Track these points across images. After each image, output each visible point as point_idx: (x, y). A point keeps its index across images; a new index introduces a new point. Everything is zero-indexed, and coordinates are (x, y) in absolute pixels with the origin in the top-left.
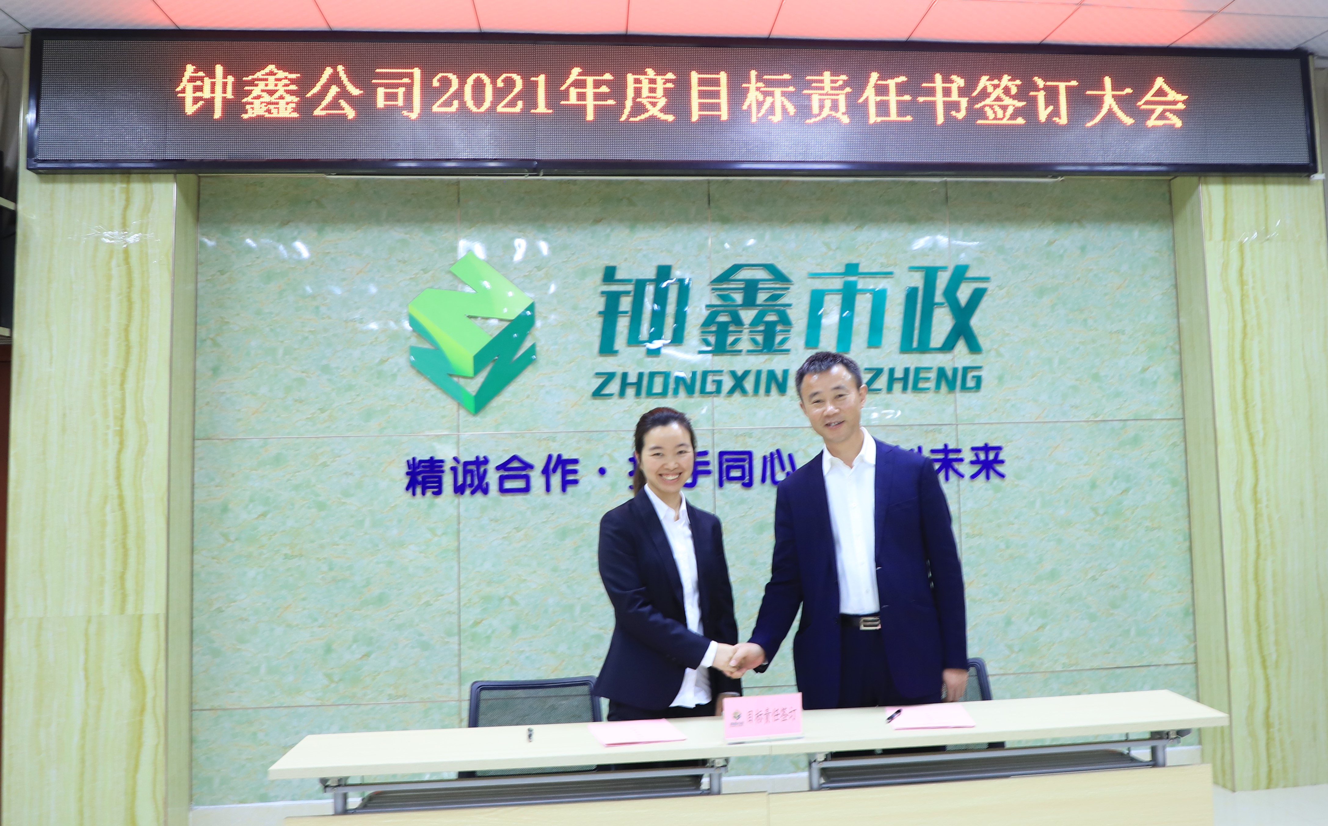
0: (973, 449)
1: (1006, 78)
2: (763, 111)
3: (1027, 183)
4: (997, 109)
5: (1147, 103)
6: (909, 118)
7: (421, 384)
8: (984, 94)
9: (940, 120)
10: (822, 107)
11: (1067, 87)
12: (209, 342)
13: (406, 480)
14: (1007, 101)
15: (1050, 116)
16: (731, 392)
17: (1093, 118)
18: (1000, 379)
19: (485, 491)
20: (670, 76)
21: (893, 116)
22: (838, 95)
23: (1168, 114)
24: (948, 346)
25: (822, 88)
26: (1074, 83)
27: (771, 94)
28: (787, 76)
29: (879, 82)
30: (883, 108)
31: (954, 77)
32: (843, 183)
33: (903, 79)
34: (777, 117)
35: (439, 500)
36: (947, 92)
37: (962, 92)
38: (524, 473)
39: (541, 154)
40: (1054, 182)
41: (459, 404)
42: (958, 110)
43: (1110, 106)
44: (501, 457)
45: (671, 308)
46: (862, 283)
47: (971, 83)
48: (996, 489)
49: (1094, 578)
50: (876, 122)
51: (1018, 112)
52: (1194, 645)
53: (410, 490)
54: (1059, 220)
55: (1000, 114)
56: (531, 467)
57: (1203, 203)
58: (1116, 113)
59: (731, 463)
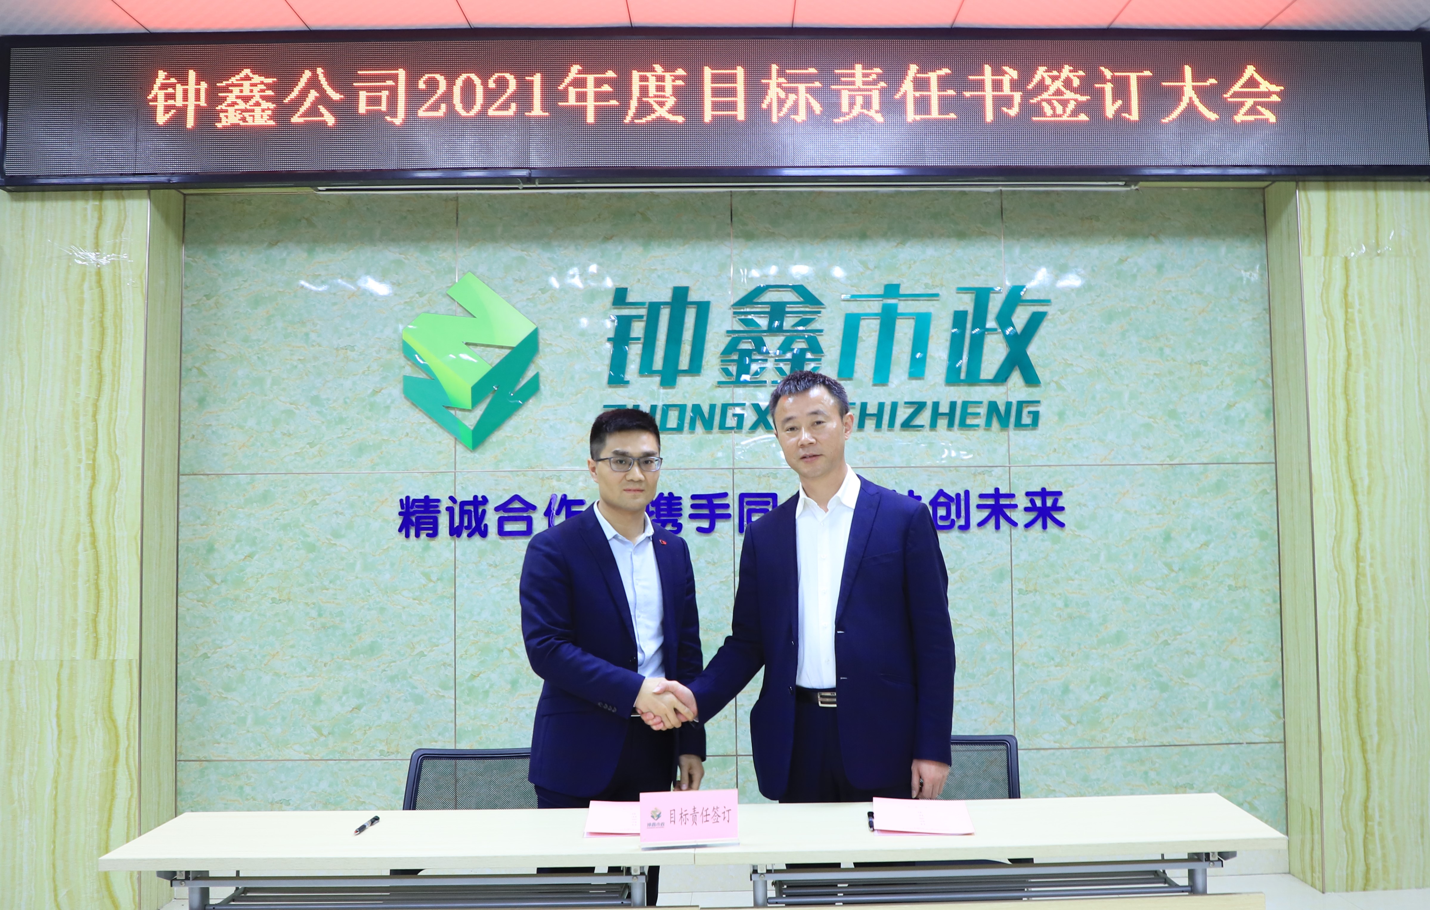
0: (1028, 494)
1: (1067, 68)
2: (785, 110)
3: (1095, 193)
4: (1056, 103)
5: (1236, 95)
6: (952, 116)
7: (417, 416)
8: (1041, 87)
9: (989, 117)
10: (852, 105)
11: (1139, 78)
12: (195, 372)
13: (399, 521)
14: (1069, 95)
15: (1118, 112)
16: (754, 427)
17: (1169, 113)
18: (1061, 415)
19: (484, 534)
20: (681, 72)
21: (935, 113)
22: (871, 90)
23: (1259, 107)
24: (1001, 378)
25: (853, 83)
26: (1147, 73)
27: (795, 91)
28: (812, 70)
29: (919, 76)
30: (922, 105)
31: (1006, 68)
32: (883, 194)
33: (945, 71)
34: (801, 116)
35: (433, 543)
36: (997, 85)
37: (1015, 85)
38: (525, 515)
39: (537, 161)
40: (1127, 191)
41: (456, 439)
42: (1010, 106)
43: (1190, 98)
44: (501, 497)
45: (688, 335)
46: (903, 307)
47: (1026, 75)
48: (1056, 540)
49: (1166, 643)
50: (915, 121)
51: (1080, 108)
52: (1282, 721)
53: (404, 532)
54: (1131, 235)
55: (1059, 109)
56: (534, 508)
57: (1300, 213)
58: (1197, 108)
59: (753, 507)
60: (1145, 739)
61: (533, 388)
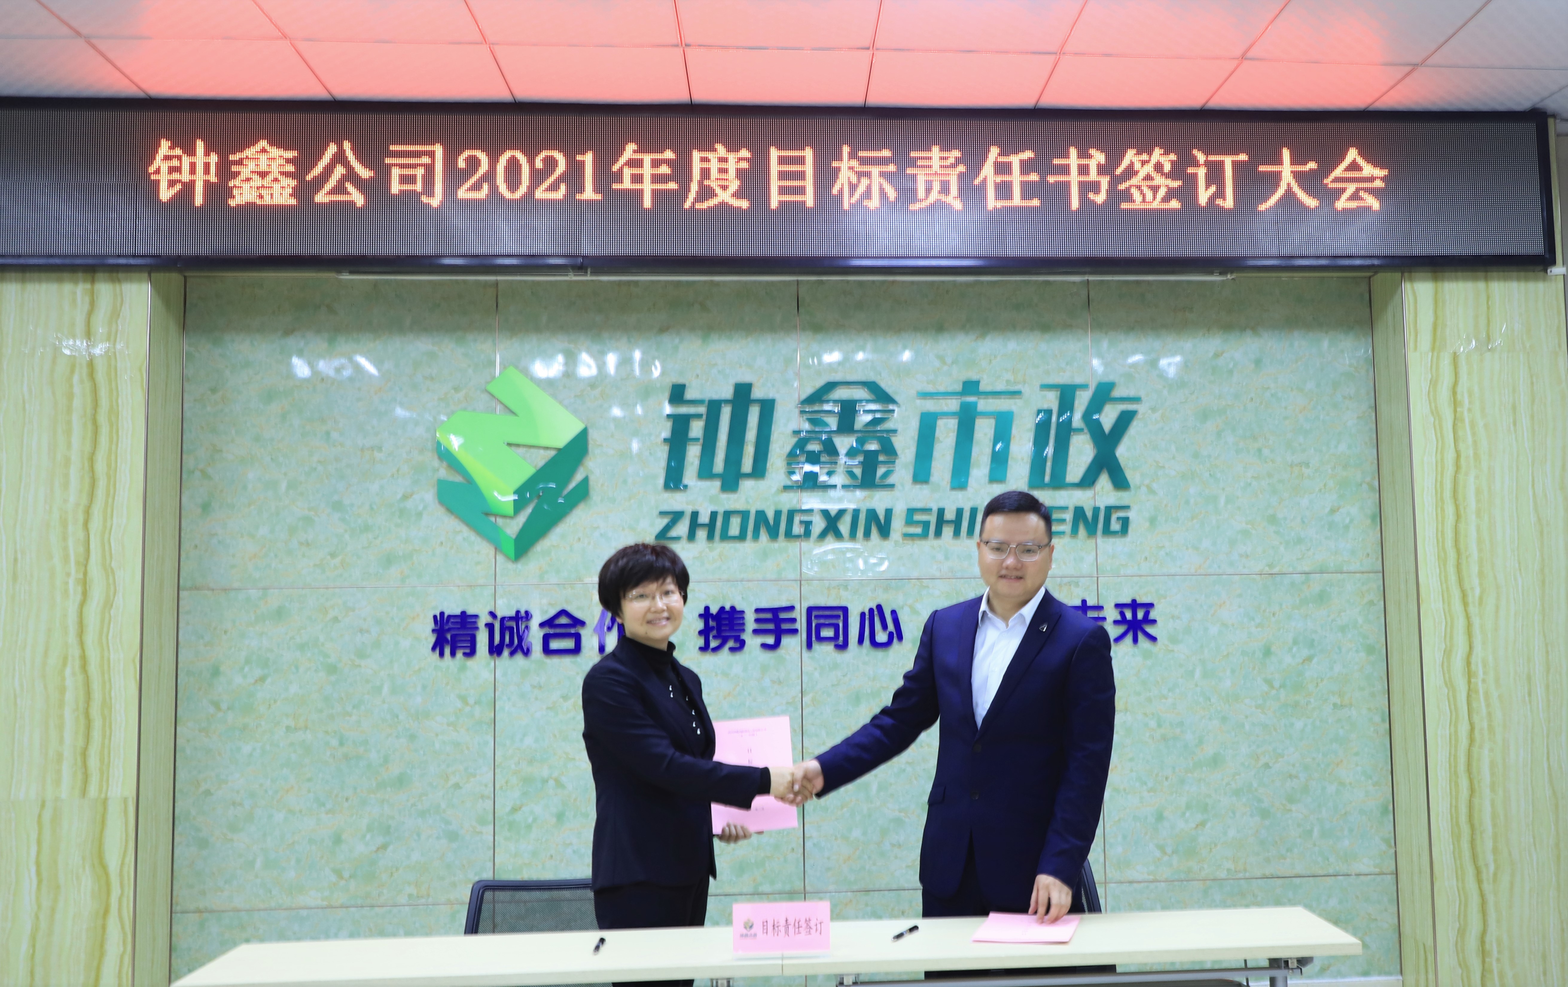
0: (1117, 606)
1: (1157, 151)
2: (857, 196)
3: (1189, 282)
4: (1146, 190)
5: (1337, 180)
6: (1036, 202)
7: (452, 523)
8: (1130, 172)
9: (1075, 204)
10: (928, 190)
11: (1234, 163)
12: (198, 474)
13: (432, 639)
14: (1159, 180)
15: (1212, 199)
16: (823, 535)
17: (1265, 200)
18: (1153, 521)
19: (527, 653)
20: (745, 153)
22: (948, 175)
23: (1362, 193)
24: (1088, 481)
25: (929, 167)
26: (1243, 157)
27: (868, 175)
28: (886, 153)
29: (1001, 159)
30: (1004, 190)
31: (1092, 151)
32: (962, 284)
33: (1028, 154)
34: (874, 203)
35: (471, 663)
36: (1083, 170)
37: (1102, 170)
38: (573, 631)
39: (588, 248)
40: (1223, 281)
41: (496, 549)
42: (1097, 191)
43: (1289, 185)
44: (546, 612)
45: (751, 435)
46: (983, 405)
47: (1114, 159)
48: (1147, 655)
49: (1267, 766)
50: (995, 208)
51: (1171, 194)
52: (1393, 851)
53: (438, 651)
54: (1227, 327)
55: (1149, 195)
56: (582, 623)
57: (1406, 306)
58: (1295, 195)
59: (822, 621)
60: (1245, 870)
61: (582, 493)
